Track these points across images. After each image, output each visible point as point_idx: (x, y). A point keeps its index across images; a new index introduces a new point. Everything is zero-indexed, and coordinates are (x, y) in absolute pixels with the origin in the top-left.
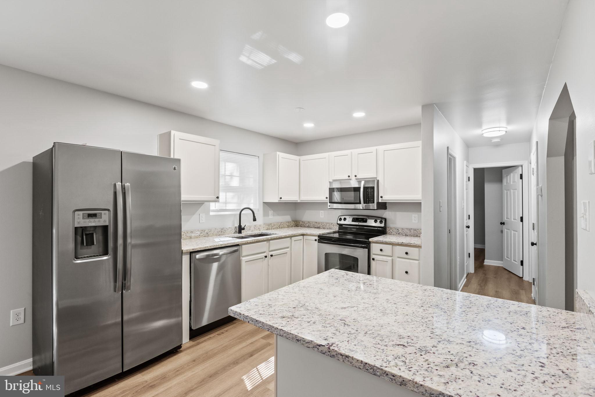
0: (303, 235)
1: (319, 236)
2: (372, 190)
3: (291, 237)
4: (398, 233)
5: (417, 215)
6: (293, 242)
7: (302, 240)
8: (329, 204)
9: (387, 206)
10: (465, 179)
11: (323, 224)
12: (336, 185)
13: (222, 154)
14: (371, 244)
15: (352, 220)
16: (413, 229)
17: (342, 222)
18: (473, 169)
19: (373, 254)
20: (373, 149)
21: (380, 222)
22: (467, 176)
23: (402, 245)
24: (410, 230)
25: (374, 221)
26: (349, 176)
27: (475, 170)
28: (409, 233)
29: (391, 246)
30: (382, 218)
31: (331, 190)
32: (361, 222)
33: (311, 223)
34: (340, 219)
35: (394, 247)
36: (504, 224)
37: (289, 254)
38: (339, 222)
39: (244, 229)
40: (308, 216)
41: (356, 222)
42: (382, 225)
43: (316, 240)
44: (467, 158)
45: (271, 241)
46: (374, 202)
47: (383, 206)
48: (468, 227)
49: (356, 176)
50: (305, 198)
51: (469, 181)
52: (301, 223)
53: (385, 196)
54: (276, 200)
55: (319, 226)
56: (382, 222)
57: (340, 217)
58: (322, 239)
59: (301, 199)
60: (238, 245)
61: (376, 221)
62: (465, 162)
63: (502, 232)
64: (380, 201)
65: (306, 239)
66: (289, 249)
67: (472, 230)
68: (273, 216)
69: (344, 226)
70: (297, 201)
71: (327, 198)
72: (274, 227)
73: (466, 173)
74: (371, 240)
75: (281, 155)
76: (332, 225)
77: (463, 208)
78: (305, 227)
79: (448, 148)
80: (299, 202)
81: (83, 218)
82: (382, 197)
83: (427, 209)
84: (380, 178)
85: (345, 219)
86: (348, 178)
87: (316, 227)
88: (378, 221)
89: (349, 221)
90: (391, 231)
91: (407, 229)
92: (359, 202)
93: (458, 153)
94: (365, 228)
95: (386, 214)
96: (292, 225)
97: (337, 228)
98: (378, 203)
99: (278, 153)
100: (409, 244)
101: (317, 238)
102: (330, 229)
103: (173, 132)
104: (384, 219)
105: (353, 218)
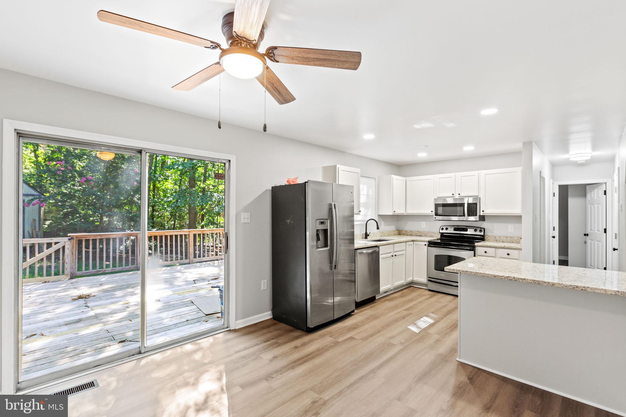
0: (413, 241)
1: (429, 242)
2: (475, 206)
3: (406, 242)
4: (496, 240)
5: (513, 226)
6: (407, 246)
7: (413, 245)
8: (435, 216)
9: (485, 218)
10: (552, 195)
11: (425, 233)
12: (441, 202)
13: (362, 179)
14: (476, 248)
15: (454, 229)
16: (510, 237)
17: (444, 231)
18: (558, 186)
19: (478, 255)
20: (476, 173)
21: (479, 231)
22: (552, 191)
23: (504, 248)
24: (507, 237)
25: (474, 230)
26: (453, 194)
27: (560, 186)
28: (505, 240)
29: (495, 249)
30: (481, 228)
31: (437, 206)
32: (462, 231)
33: (413, 232)
34: (442, 229)
35: (497, 250)
36: (587, 235)
37: (405, 255)
38: (441, 231)
39: (369, 235)
40: (409, 226)
41: (457, 231)
42: (482, 234)
43: (425, 245)
44: (553, 177)
45: (395, 245)
46: (476, 215)
47: (482, 218)
48: (554, 237)
49: (459, 194)
50: (410, 211)
51: (554, 196)
52: (403, 232)
53: (486, 210)
54: (391, 213)
55: (420, 234)
56: (482, 231)
57: (442, 227)
58: (432, 244)
59: (407, 212)
60: (376, 246)
61: (476, 230)
62: (551, 180)
63: (585, 242)
64: (481, 214)
65: (416, 244)
66: (405, 251)
67: (557, 239)
68: (384, 226)
69: (445, 234)
70: (404, 214)
71: (432, 212)
72: (385, 235)
73: (552, 189)
74: (476, 244)
75: (395, 177)
76: (434, 233)
77: (550, 221)
78: (407, 235)
79: (540, 172)
80: (405, 214)
81: (319, 224)
82: (483, 211)
83: (527, 221)
84: (481, 196)
85: (447, 229)
86: (451, 195)
87: (418, 235)
88: (478, 230)
89: (451, 231)
90: (489, 238)
91: (504, 237)
92: (462, 215)
93: (546, 174)
94: (465, 236)
95: (484, 225)
96: (396, 233)
97: (439, 236)
98: (480, 216)
99: (393, 176)
100: (510, 247)
101: (427, 243)
102: (432, 237)
103: (338, 166)
104: (483, 229)
105: (454, 228)
